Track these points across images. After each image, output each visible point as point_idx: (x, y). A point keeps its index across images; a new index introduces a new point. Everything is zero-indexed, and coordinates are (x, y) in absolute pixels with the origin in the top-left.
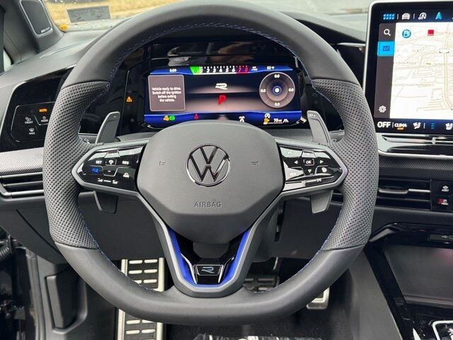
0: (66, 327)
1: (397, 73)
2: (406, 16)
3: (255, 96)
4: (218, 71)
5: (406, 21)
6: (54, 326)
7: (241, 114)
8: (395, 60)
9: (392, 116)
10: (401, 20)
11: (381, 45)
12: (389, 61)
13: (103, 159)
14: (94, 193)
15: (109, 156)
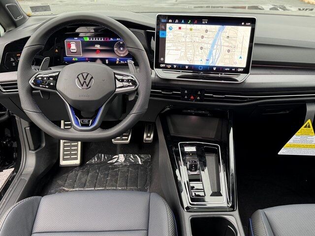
0: (35, 149)
1: (167, 45)
2: (170, 21)
3: (112, 51)
4: (96, 39)
5: (170, 23)
6: (30, 149)
7: (107, 59)
8: (167, 39)
9: (166, 62)
10: (168, 22)
11: (161, 32)
12: (164, 39)
13: (42, 77)
14: (39, 91)
15: (44, 76)
